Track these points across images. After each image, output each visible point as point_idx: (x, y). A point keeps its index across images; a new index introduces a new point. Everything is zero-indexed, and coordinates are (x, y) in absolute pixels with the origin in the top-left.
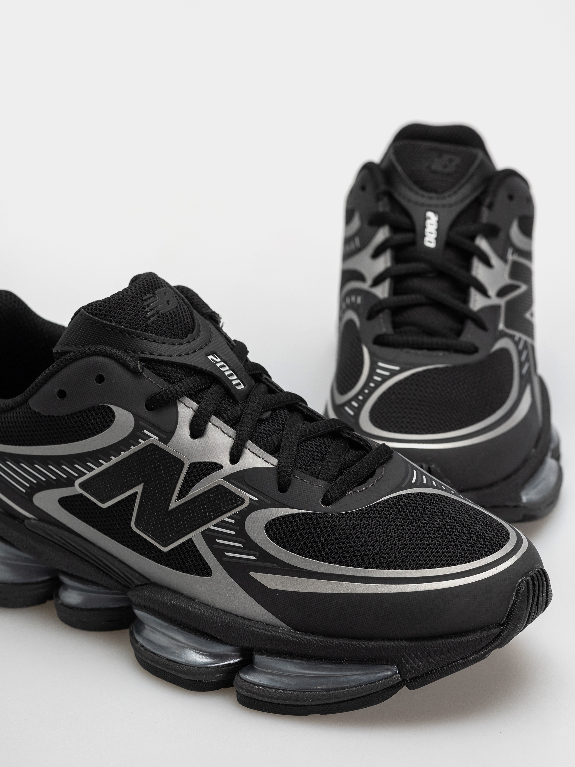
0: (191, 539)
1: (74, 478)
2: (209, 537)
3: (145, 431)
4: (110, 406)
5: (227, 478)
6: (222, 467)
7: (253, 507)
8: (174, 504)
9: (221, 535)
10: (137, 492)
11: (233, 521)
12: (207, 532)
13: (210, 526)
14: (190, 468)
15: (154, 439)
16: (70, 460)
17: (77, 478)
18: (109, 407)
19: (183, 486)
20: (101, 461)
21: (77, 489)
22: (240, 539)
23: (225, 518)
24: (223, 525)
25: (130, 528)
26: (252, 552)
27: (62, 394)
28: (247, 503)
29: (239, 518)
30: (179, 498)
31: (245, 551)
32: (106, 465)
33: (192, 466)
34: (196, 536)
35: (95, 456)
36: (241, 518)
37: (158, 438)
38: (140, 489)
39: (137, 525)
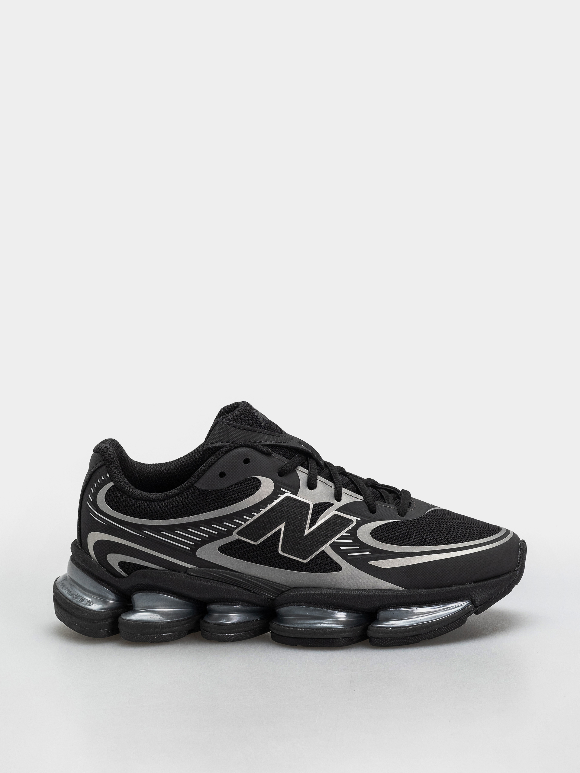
0: (323, 550)
1: (233, 529)
2: (335, 547)
3: (282, 489)
4: (257, 476)
5: (338, 510)
6: (333, 504)
7: (359, 524)
8: (307, 531)
9: (343, 544)
10: (281, 529)
11: (349, 534)
12: (333, 544)
13: (335, 540)
14: (314, 507)
16: (230, 517)
17: (235, 528)
18: (255, 478)
19: (311, 520)
20: (253, 513)
21: (235, 536)
22: (356, 544)
24: (343, 537)
25: (279, 553)
26: (367, 550)
27: (222, 475)
28: (355, 523)
29: (353, 532)
30: (310, 527)
31: (361, 550)
32: (257, 516)
33: (315, 506)
34: (326, 548)
35: (249, 511)
36: (354, 532)
37: (290, 492)
38: (282, 527)
39: (283, 550)
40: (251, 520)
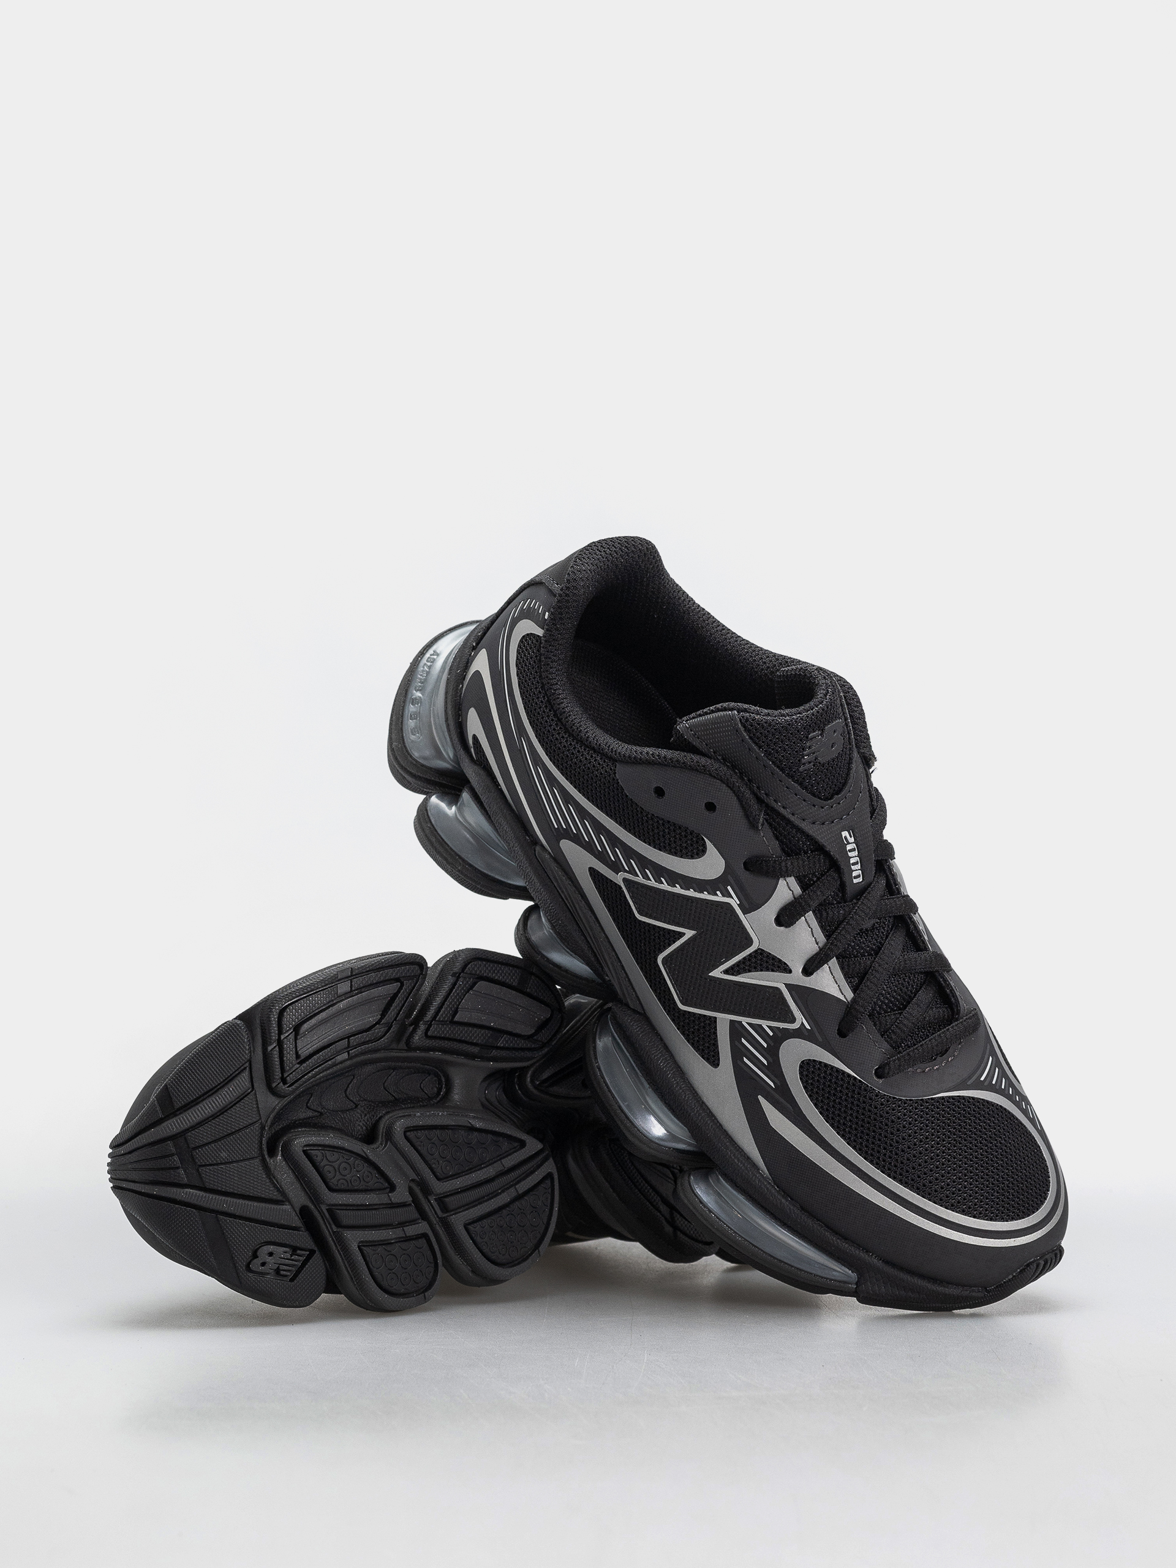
0: (716, 1018)
1: (622, 869)
2: (736, 1031)
3: (729, 888)
4: (705, 839)
5: (789, 987)
6: (790, 972)
7: (799, 1033)
8: (717, 973)
9: (749, 1038)
10: (682, 935)
11: (771, 1034)
12: (736, 1025)
13: (745, 1021)
14: (756, 951)
15: (734, 902)
16: (629, 853)
17: (625, 871)
18: (703, 840)
19: (738, 964)
20: (663, 879)
21: (618, 878)
22: (768, 1056)
23: (765, 1024)
24: (758, 1029)
25: (656, 959)
26: (774, 1078)
27: (660, 792)
28: (795, 1026)
30: (726, 972)
31: (767, 1071)
33: (760, 952)
34: (724, 1020)
35: (660, 872)
36: (781, 1036)
37: (739, 903)
38: (689, 934)
39: (664, 961)
40: (652, 883)
